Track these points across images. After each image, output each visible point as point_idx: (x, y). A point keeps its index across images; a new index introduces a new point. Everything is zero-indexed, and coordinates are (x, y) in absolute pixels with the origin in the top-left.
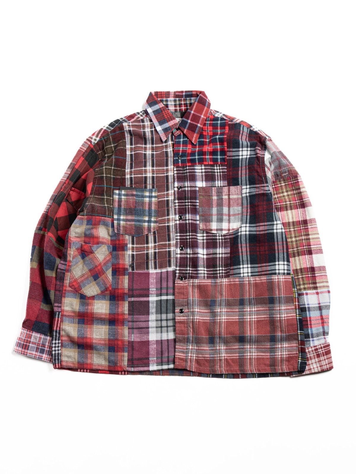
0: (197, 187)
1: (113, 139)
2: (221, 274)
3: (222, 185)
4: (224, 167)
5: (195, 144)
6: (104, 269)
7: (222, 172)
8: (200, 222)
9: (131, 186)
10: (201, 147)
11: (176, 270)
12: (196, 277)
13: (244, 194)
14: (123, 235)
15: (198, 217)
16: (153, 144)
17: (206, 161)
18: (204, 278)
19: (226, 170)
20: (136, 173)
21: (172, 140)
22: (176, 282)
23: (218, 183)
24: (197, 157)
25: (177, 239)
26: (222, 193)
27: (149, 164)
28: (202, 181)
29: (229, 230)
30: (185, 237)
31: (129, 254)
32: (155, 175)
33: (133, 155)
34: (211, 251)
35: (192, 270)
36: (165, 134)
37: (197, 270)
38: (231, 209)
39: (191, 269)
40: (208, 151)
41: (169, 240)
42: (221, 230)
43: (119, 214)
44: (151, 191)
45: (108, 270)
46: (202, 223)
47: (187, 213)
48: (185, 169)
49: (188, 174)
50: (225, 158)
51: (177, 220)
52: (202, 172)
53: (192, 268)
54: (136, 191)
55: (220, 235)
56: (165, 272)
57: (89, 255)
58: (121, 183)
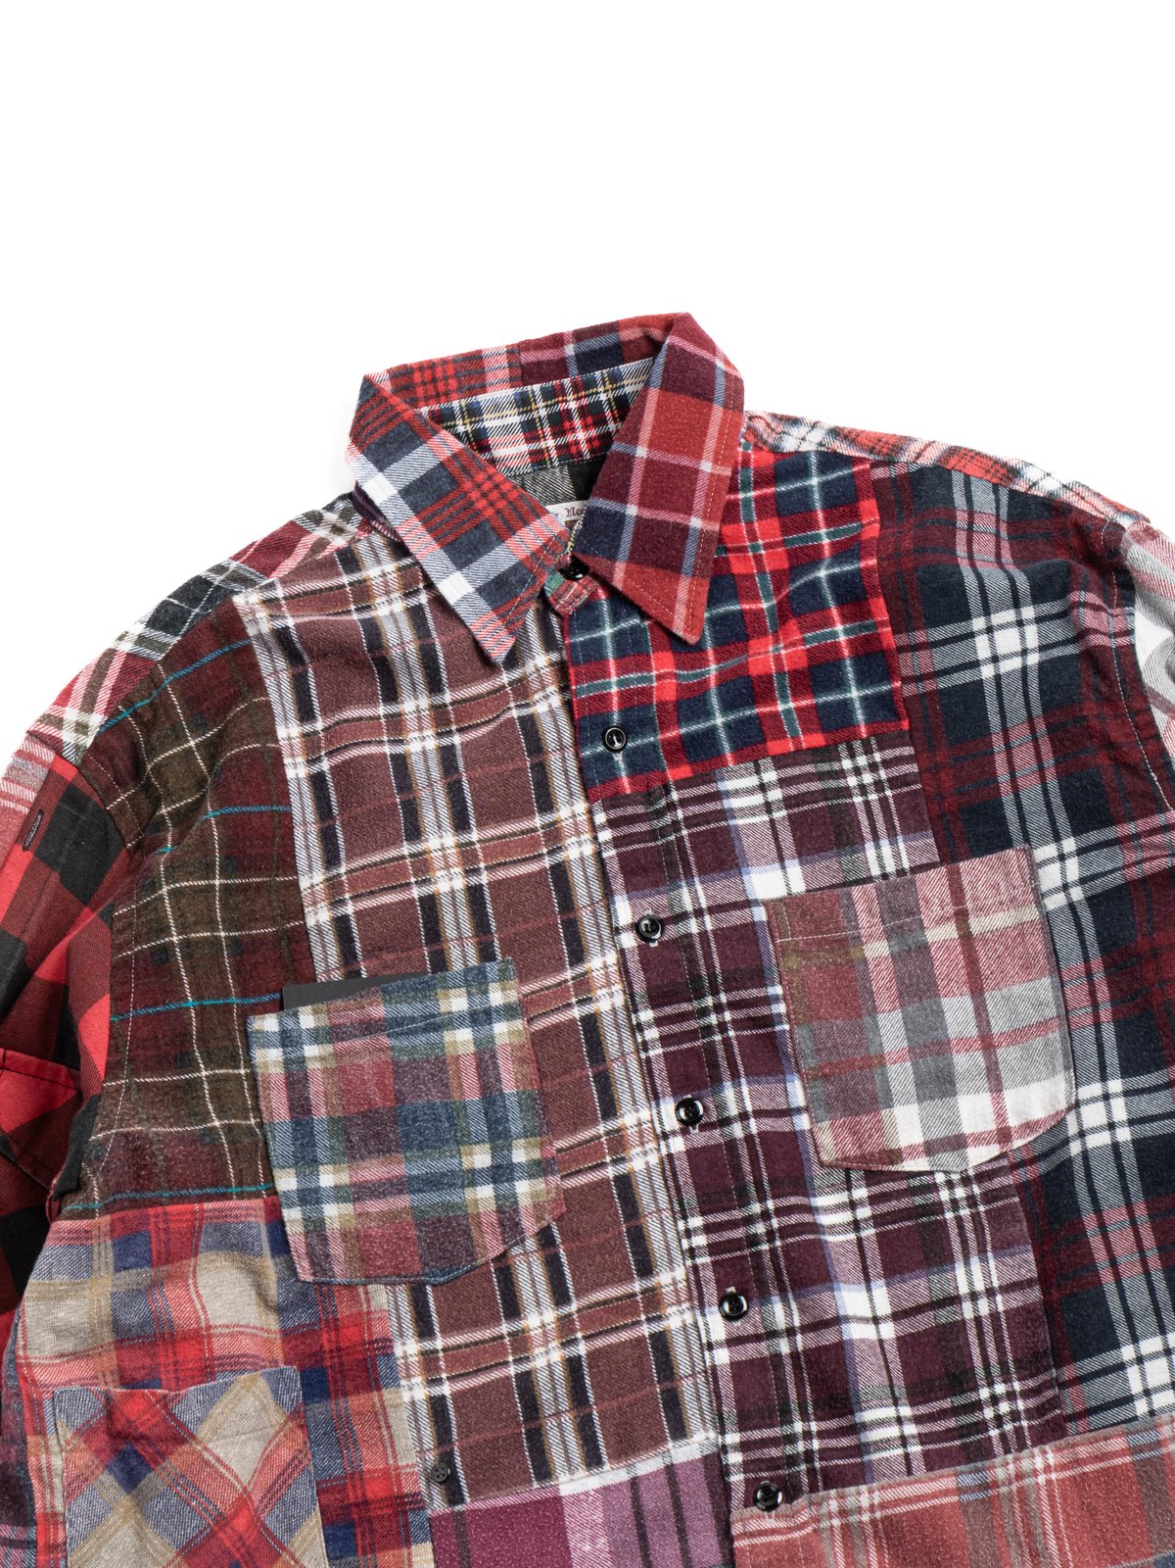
0: (756, 903)
1: (191, 702)
2: (1008, 1427)
3: (906, 865)
4: (898, 752)
5: (692, 639)
6: (271, 1523)
7: (894, 782)
8: (814, 1121)
9: (352, 974)
10: (731, 655)
11: (724, 1449)
12: (860, 1475)
13: (1051, 892)
14: (350, 1287)
15: (797, 1092)
16: (434, 686)
17: (782, 735)
18: (909, 1472)
19: (913, 768)
20: (366, 883)
21: (549, 644)
22: (737, 1529)
23: (880, 858)
24: (719, 720)
25: (692, 1252)
26: (913, 912)
27: (437, 816)
28: (781, 859)
29: (1004, 1135)
30: (738, 1233)
31: (413, 1403)
32: (484, 878)
33: (329, 777)
34: (920, 1288)
35: (821, 1435)
36: (502, 617)
37: (855, 1429)
38: (992, 999)
39: (814, 1426)
40: (780, 672)
41: (646, 1269)
42: (958, 1143)
43: (306, 1160)
44: (476, 981)
45: (298, 1526)
46: (826, 1124)
47: (726, 1073)
48: (663, 802)
49: (685, 832)
50: (892, 692)
51: (674, 1133)
52: (768, 807)
53: (818, 1419)
54: (388, 997)
55: (955, 1177)
56: (655, 1474)
57: (163, 1455)
58: (285, 967)
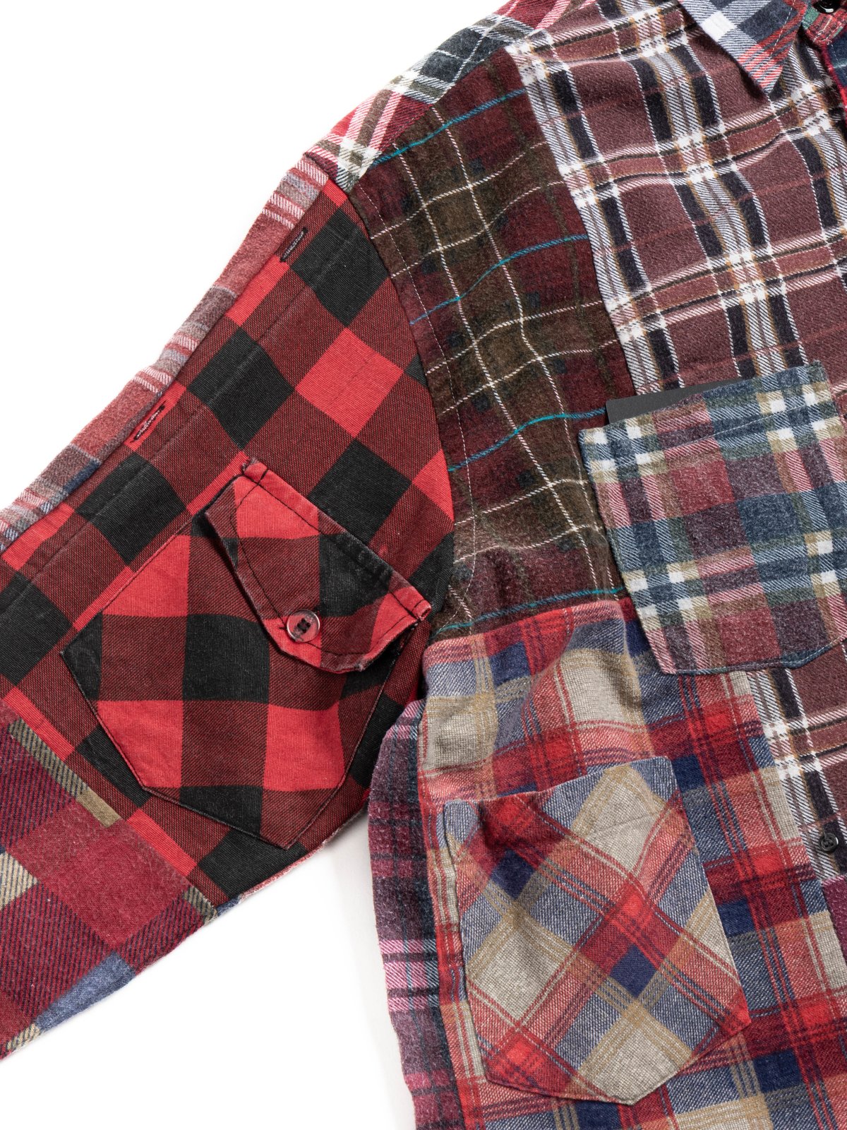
1: (472, 146)
6: (665, 907)
9: (671, 385)
14: (712, 676)
16: (708, 119)
20: (674, 299)
21: (812, 73)
27: (735, 232)
31: (789, 780)
32: (784, 289)
33: (619, 204)
36: (768, 49)
43: (653, 561)
44: (790, 385)
45: (692, 908)
54: (711, 401)
57: (543, 855)
58: (604, 383)
